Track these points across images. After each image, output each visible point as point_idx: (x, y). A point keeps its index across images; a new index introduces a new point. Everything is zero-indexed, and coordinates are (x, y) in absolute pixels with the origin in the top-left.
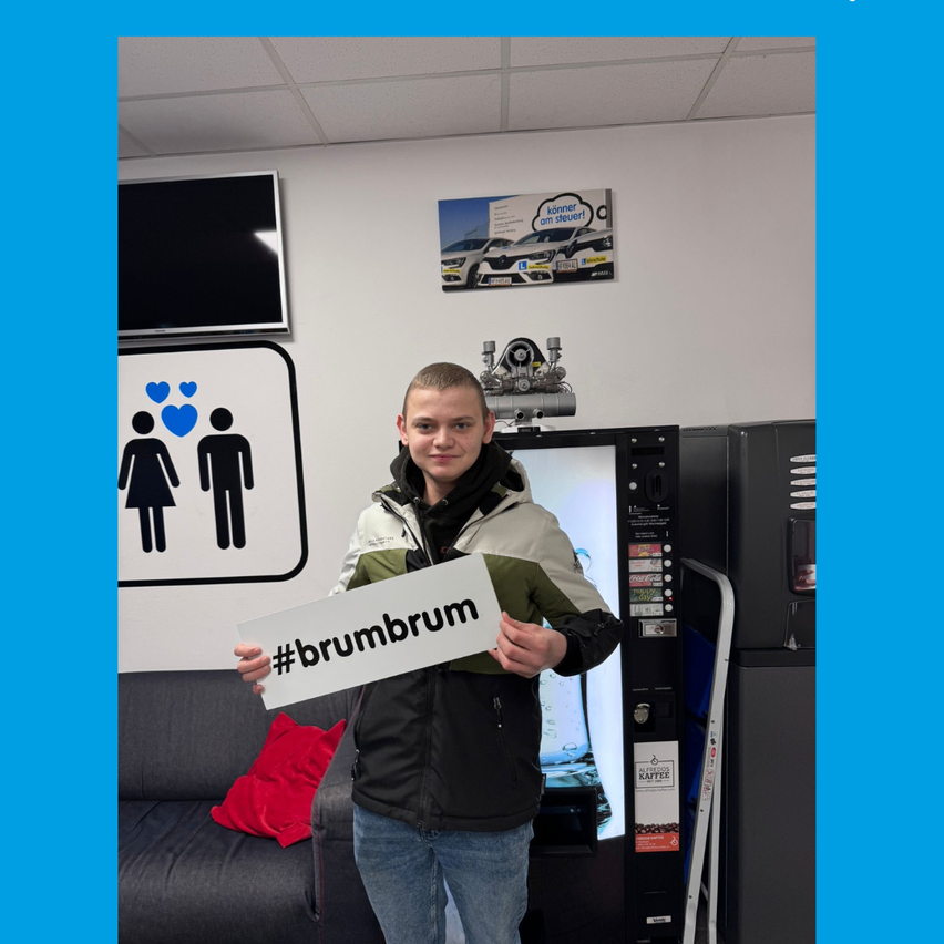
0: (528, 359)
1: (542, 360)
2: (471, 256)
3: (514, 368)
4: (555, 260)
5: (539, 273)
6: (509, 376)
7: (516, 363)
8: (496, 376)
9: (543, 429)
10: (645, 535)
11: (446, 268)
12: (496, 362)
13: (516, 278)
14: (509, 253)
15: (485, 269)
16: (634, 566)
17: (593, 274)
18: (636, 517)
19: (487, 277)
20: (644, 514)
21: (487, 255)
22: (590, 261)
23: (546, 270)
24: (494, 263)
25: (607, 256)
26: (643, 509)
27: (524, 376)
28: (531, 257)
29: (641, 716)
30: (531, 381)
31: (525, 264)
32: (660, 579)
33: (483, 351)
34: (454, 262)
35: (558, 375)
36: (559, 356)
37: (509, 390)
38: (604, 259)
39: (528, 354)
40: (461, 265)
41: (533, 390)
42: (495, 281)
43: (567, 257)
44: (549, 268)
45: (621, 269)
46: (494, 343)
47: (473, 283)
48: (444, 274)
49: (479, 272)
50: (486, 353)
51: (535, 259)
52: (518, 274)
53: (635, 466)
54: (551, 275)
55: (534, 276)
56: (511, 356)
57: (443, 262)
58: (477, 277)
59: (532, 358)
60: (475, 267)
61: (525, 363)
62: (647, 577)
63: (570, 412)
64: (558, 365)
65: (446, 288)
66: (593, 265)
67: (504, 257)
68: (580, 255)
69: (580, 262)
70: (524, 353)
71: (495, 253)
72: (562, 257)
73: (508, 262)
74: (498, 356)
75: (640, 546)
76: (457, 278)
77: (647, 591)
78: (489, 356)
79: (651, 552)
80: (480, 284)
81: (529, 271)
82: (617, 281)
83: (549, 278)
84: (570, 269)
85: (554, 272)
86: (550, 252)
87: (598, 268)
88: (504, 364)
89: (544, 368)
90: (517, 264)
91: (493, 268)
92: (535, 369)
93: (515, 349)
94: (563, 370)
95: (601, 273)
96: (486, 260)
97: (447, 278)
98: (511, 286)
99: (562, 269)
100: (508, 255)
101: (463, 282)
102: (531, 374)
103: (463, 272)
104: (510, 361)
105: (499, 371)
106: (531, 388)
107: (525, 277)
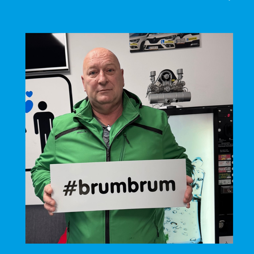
0: (170, 78)
1: (175, 78)
2: (142, 39)
3: (164, 82)
4: (176, 39)
5: (169, 45)
6: (161, 85)
7: (164, 80)
8: (156, 86)
9: (177, 107)
10: (224, 151)
11: (132, 43)
12: (156, 80)
13: (160, 47)
14: (157, 37)
15: (147, 43)
16: (220, 164)
17: (191, 45)
18: (220, 143)
19: (148, 46)
20: (224, 142)
21: (148, 38)
22: (190, 39)
23: (172, 43)
24: (151, 41)
25: (197, 37)
26: (223, 140)
27: (168, 85)
28: (166, 38)
29: (221, 225)
30: (171, 87)
31: (163, 41)
32: (230, 169)
33: (150, 75)
34: (135, 40)
35: (182, 84)
36: (182, 77)
37: (162, 91)
38: (196, 38)
39: (170, 76)
40: (138, 42)
41: (172, 91)
42: (151, 48)
43: (181, 38)
44: (173, 42)
45: (202, 43)
46: (155, 72)
47: (142, 49)
48: (131, 45)
49: (145, 44)
50: (151, 76)
51: (168, 39)
52: (161, 45)
53: (220, 122)
54: (174, 45)
55: (167, 46)
56: (162, 77)
57: (130, 41)
58: (144, 46)
59: (171, 77)
60: (143, 42)
61: (168, 80)
62: (225, 169)
63: (188, 100)
64: (182, 80)
65: (131, 51)
66: (191, 41)
67: (155, 38)
68: (185, 37)
69: (186, 40)
70: (168, 75)
71: (151, 37)
72: (179, 38)
73: (157, 40)
74: (156, 77)
75: (222, 155)
76: (136, 47)
77: (224, 174)
78: (153, 77)
79: (227, 158)
80: (145, 49)
81: (165, 44)
82: (201, 47)
83: (173, 46)
84: (182, 42)
85: (175, 44)
86: (174, 36)
87: (193, 42)
88: (160, 80)
89: (176, 82)
90: (160, 41)
91: (151, 42)
92: (172, 82)
93: (164, 74)
94: (184, 82)
95: (195, 44)
96: (148, 39)
97: (132, 47)
98: (157, 50)
99: (179, 43)
100: (157, 38)
101: (138, 48)
102: (171, 84)
103: (138, 44)
104: (162, 79)
105: (157, 83)
106: (171, 90)
107: (164, 46)
